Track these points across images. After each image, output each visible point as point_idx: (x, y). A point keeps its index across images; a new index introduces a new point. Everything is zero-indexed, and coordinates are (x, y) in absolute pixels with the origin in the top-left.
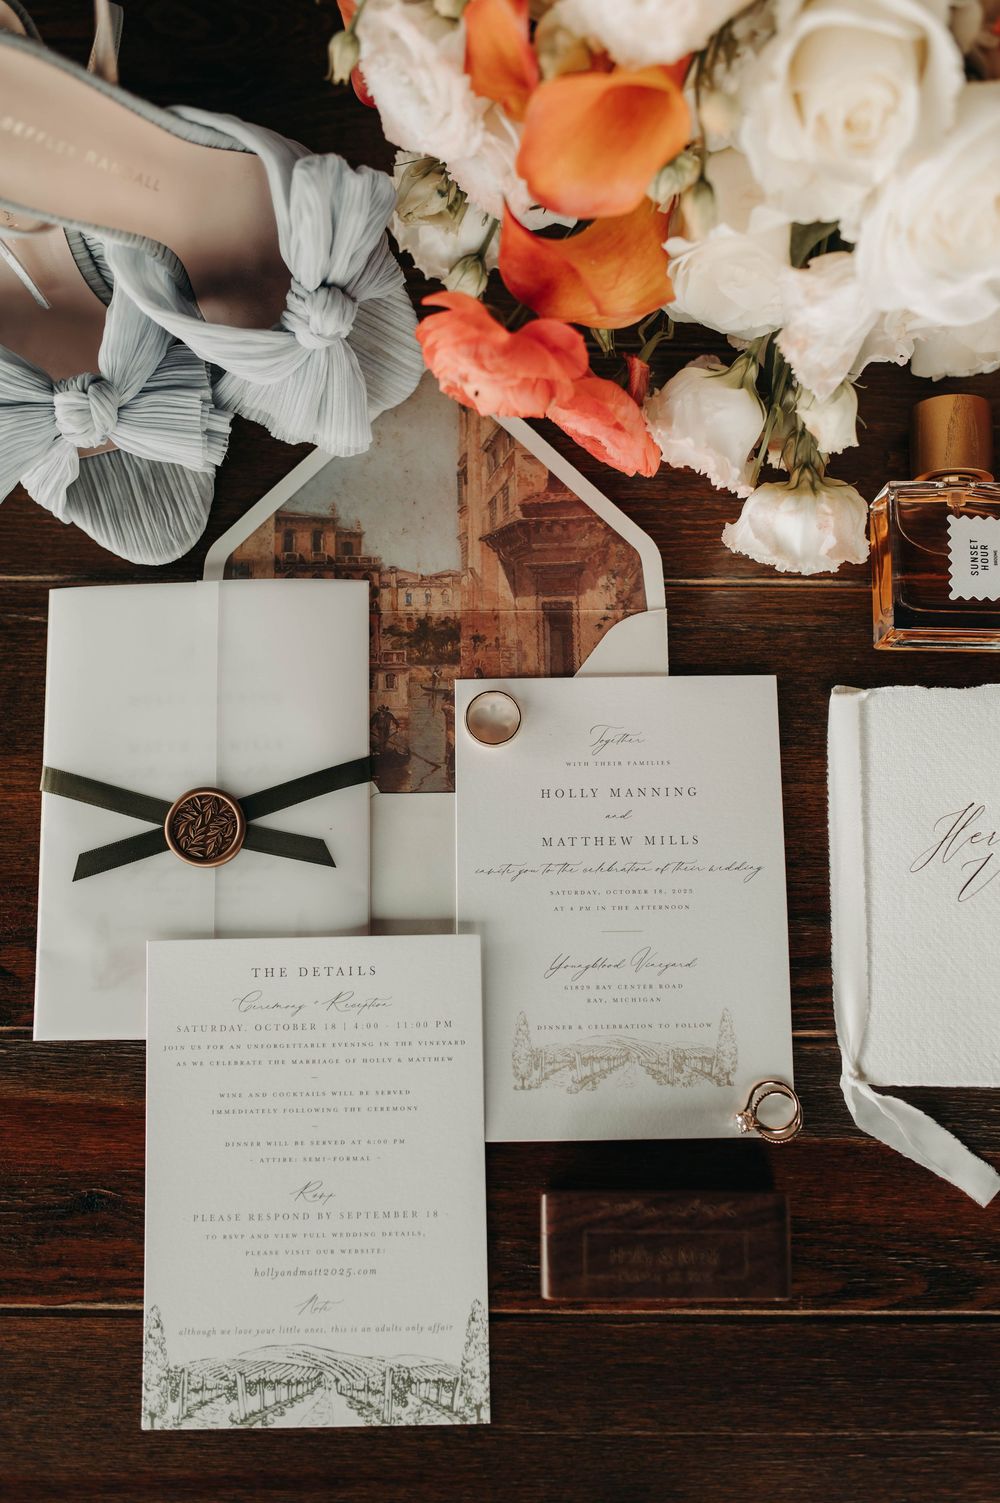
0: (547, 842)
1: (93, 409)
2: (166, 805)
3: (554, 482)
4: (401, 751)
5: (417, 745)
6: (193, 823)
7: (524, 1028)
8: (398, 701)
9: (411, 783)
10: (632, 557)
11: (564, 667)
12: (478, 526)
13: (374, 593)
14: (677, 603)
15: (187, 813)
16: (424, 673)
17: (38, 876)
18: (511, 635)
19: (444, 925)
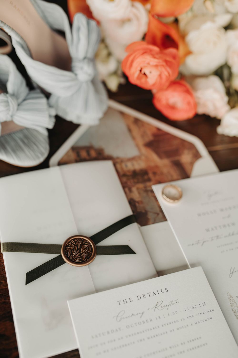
0: (208, 230)
2: (60, 246)
4: (143, 211)
5: (148, 208)
6: (73, 249)
7: (231, 299)
8: (136, 195)
9: (151, 221)
12: (141, 142)
15: (70, 246)
19: (185, 267)
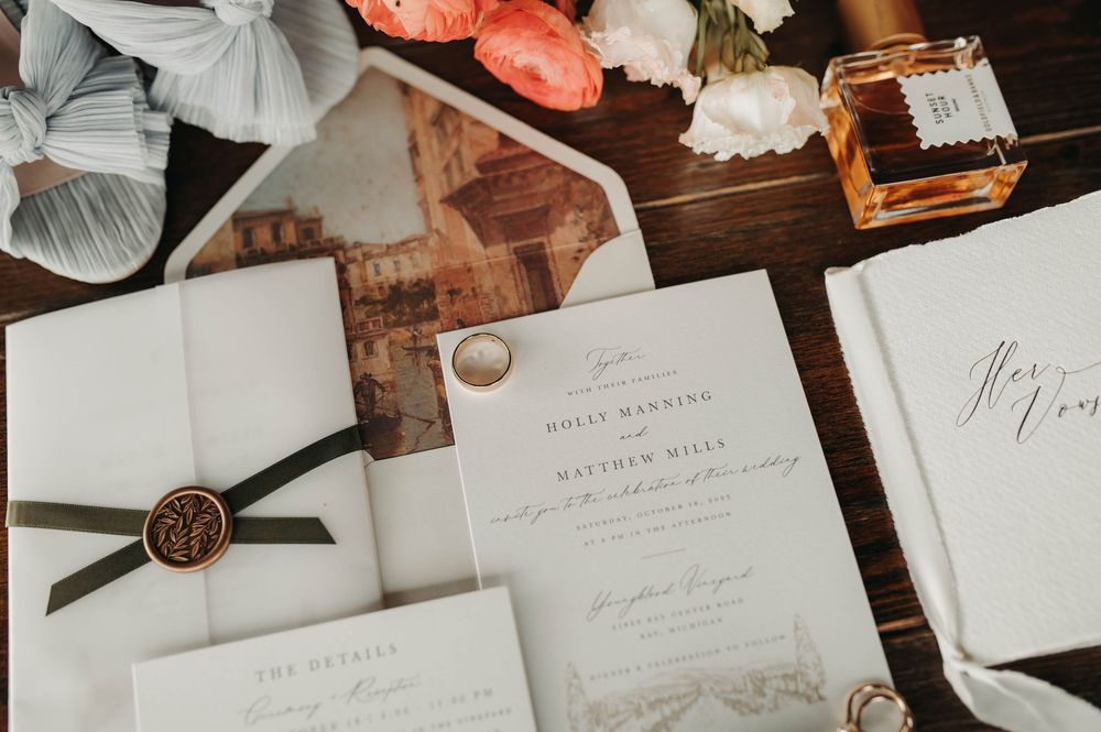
0: (563, 476)
1: (15, 114)
2: (140, 515)
3: (504, 140)
4: (391, 415)
5: (407, 405)
6: (173, 526)
7: (575, 682)
8: (380, 365)
9: (407, 443)
10: (596, 192)
11: (547, 298)
12: (436, 189)
13: (341, 270)
14: (649, 223)
15: (167, 517)
16: (403, 334)
17: (7, 621)
18: (487, 283)
19: (467, 584)
